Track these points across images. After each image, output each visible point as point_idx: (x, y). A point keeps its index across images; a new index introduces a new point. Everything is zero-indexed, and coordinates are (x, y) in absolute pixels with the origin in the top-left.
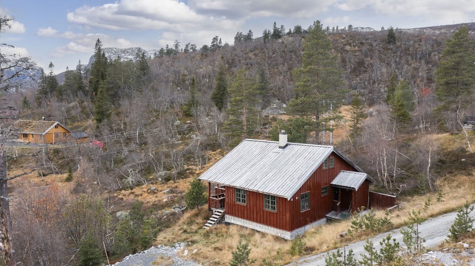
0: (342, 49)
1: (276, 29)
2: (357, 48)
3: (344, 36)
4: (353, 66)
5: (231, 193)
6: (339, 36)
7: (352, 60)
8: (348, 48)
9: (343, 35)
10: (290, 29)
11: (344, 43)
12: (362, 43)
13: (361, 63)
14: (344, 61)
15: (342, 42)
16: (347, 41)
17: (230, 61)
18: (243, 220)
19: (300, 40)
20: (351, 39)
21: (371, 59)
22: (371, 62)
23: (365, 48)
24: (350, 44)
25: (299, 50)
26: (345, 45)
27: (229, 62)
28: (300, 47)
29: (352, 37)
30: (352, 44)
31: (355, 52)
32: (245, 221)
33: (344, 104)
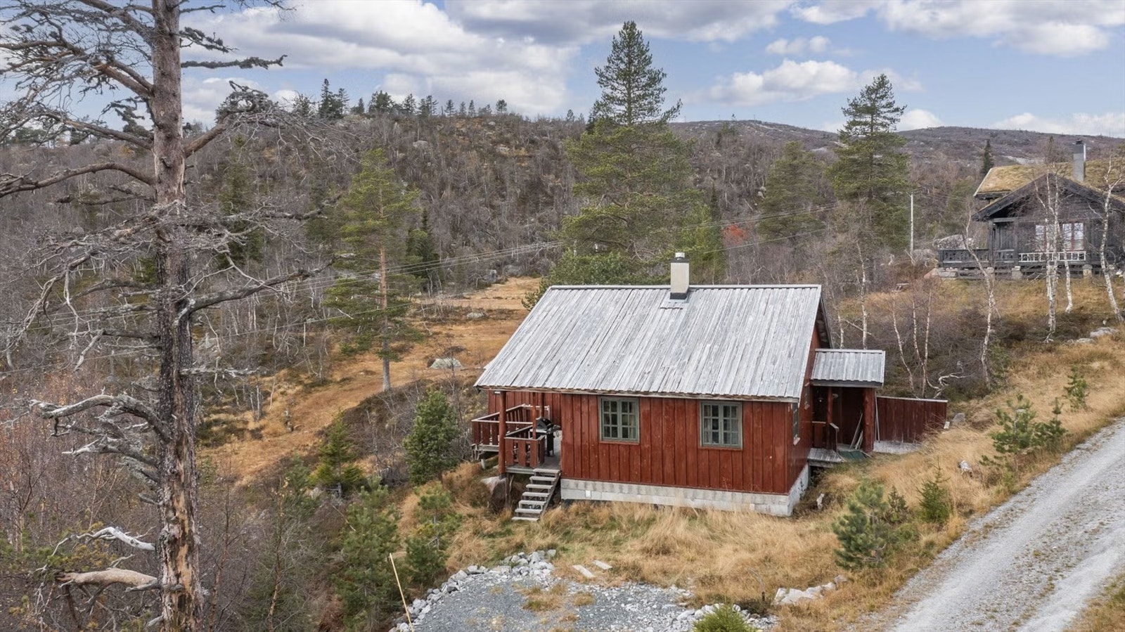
0: (492, 152)
1: (330, 96)
2: (523, 152)
3: (492, 123)
4: (519, 191)
5: (585, 415)
6: (480, 123)
7: (517, 177)
8: (503, 149)
9: (488, 120)
10: (361, 100)
11: (495, 138)
12: (533, 142)
13: (535, 186)
14: (498, 178)
15: (489, 137)
16: (501, 134)
17: (216, 167)
18: (625, 486)
19: (392, 126)
20: (508, 132)
21: (557, 177)
22: (558, 182)
23: (540, 153)
24: (507, 143)
25: (391, 149)
26: (495, 143)
27: (213, 169)
28: (391, 140)
29: (511, 126)
30: (512, 142)
31: (520, 159)
32: (635, 487)
33: (512, 275)
